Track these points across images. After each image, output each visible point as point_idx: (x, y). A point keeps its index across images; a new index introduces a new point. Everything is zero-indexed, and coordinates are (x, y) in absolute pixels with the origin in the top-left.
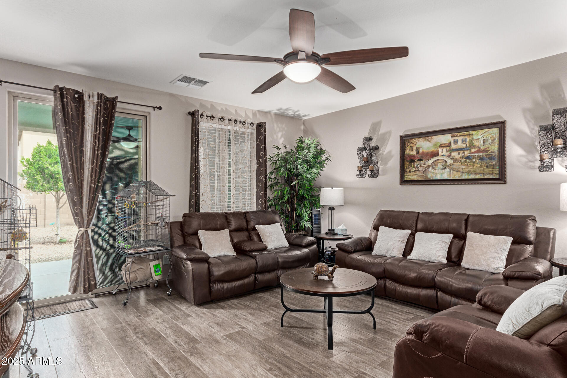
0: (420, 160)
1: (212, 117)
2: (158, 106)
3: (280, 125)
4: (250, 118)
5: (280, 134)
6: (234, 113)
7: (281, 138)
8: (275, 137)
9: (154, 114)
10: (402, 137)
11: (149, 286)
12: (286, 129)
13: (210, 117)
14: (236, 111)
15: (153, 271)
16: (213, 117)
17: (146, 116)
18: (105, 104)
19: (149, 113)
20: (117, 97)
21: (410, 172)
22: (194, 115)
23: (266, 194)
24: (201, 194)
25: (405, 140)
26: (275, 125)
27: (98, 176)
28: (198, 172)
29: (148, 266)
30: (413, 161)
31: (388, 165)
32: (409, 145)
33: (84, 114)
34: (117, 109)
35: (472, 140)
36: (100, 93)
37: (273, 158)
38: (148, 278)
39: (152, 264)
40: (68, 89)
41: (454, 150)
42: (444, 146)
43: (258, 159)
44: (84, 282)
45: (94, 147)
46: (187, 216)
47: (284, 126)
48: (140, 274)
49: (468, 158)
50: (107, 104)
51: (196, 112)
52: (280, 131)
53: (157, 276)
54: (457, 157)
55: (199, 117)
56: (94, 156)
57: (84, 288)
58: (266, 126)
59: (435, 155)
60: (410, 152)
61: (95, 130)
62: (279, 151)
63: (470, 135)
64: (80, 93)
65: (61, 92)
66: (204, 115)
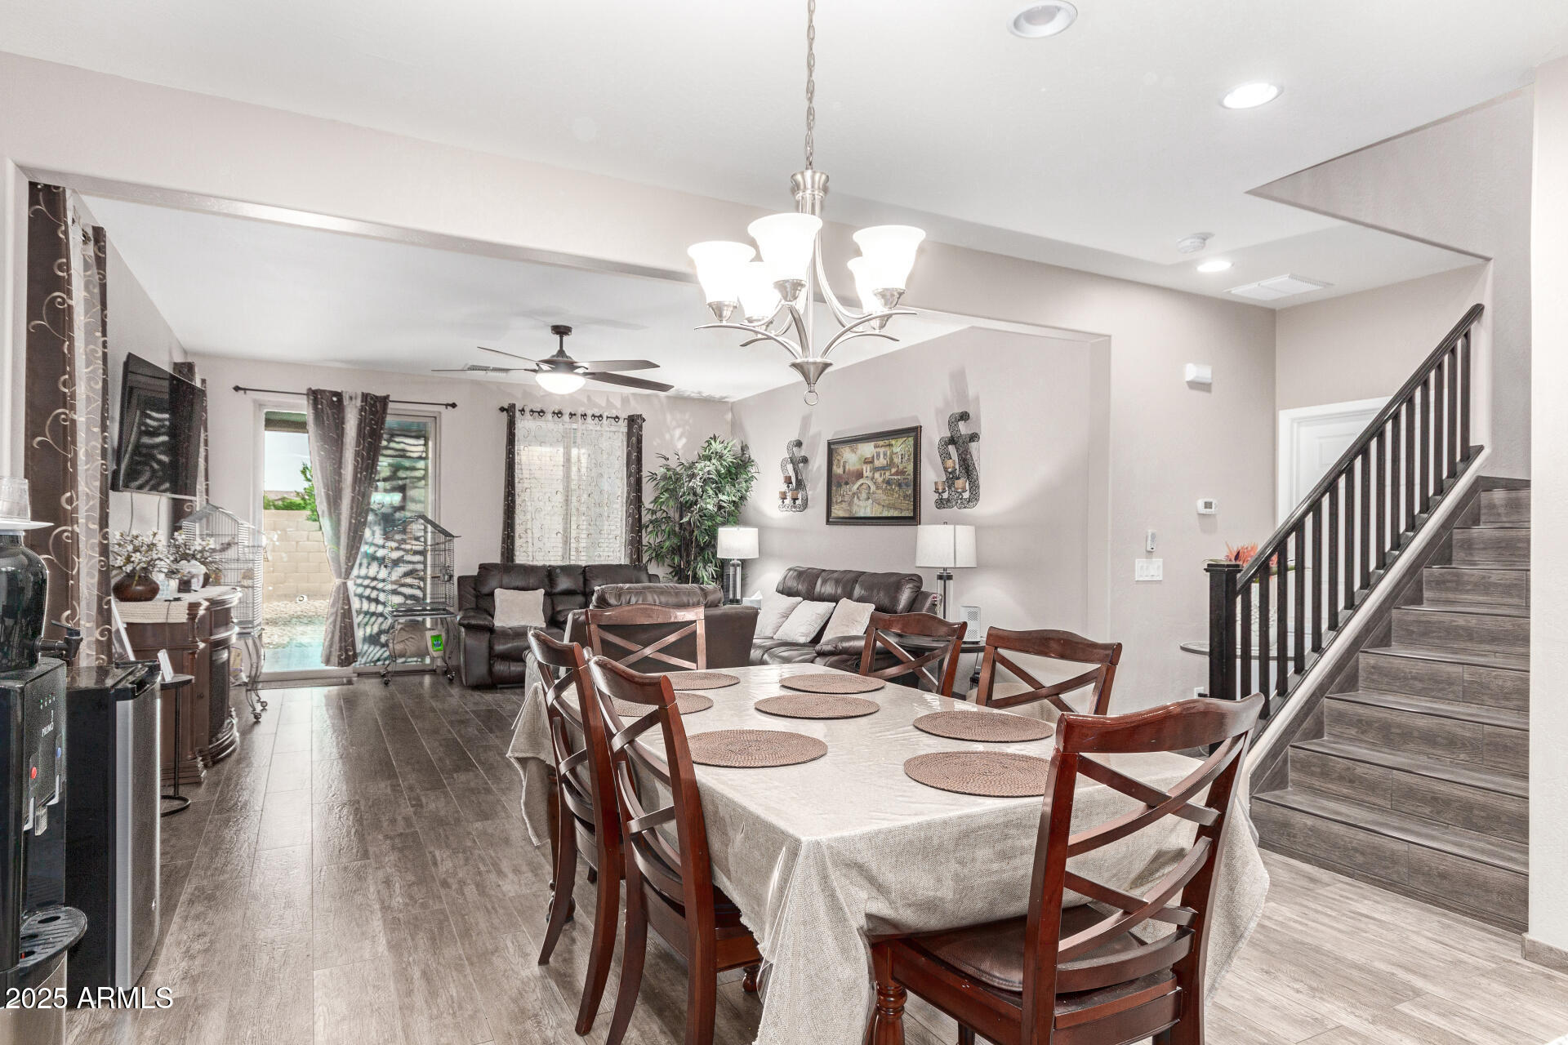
0: (847, 483)
1: (541, 413)
2: (451, 403)
3: (679, 417)
4: (616, 408)
5: (678, 432)
6: (586, 401)
7: (680, 438)
8: (667, 436)
9: (447, 414)
10: (829, 444)
11: (435, 671)
12: (691, 421)
13: (539, 413)
14: (589, 398)
15: (429, 644)
16: (542, 411)
17: (435, 417)
18: (372, 406)
19: (439, 413)
20: (388, 396)
21: (837, 503)
22: (509, 411)
23: (641, 537)
24: (517, 535)
25: (832, 448)
26: (669, 417)
27: (361, 508)
28: (513, 501)
29: (423, 637)
30: (839, 485)
31: (817, 490)
32: (836, 458)
33: (343, 423)
34: (389, 411)
35: (892, 453)
36: (365, 391)
37: (653, 476)
38: (423, 654)
39: (429, 634)
40: (324, 391)
41: (876, 469)
42: (868, 461)
43: (629, 477)
44: (340, 649)
45: (356, 468)
46: (483, 567)
47: (687, 416)
48: (411, 647)
49: (888, 482)
50: (375, 407)
51: (513, 406)
52: (679, 426)
53: (436, 652)
54: (880, 480)
55: (518, 414)
56: (356, 480)
57: (339, 656)
58: (644, 420)
59: (860, 475)
60: (837, 470)
61: (358, 444)
62: (668, 463)
63: (890, 445)
64: (339, 395)
65: (315, 396)
66: (527, 410)
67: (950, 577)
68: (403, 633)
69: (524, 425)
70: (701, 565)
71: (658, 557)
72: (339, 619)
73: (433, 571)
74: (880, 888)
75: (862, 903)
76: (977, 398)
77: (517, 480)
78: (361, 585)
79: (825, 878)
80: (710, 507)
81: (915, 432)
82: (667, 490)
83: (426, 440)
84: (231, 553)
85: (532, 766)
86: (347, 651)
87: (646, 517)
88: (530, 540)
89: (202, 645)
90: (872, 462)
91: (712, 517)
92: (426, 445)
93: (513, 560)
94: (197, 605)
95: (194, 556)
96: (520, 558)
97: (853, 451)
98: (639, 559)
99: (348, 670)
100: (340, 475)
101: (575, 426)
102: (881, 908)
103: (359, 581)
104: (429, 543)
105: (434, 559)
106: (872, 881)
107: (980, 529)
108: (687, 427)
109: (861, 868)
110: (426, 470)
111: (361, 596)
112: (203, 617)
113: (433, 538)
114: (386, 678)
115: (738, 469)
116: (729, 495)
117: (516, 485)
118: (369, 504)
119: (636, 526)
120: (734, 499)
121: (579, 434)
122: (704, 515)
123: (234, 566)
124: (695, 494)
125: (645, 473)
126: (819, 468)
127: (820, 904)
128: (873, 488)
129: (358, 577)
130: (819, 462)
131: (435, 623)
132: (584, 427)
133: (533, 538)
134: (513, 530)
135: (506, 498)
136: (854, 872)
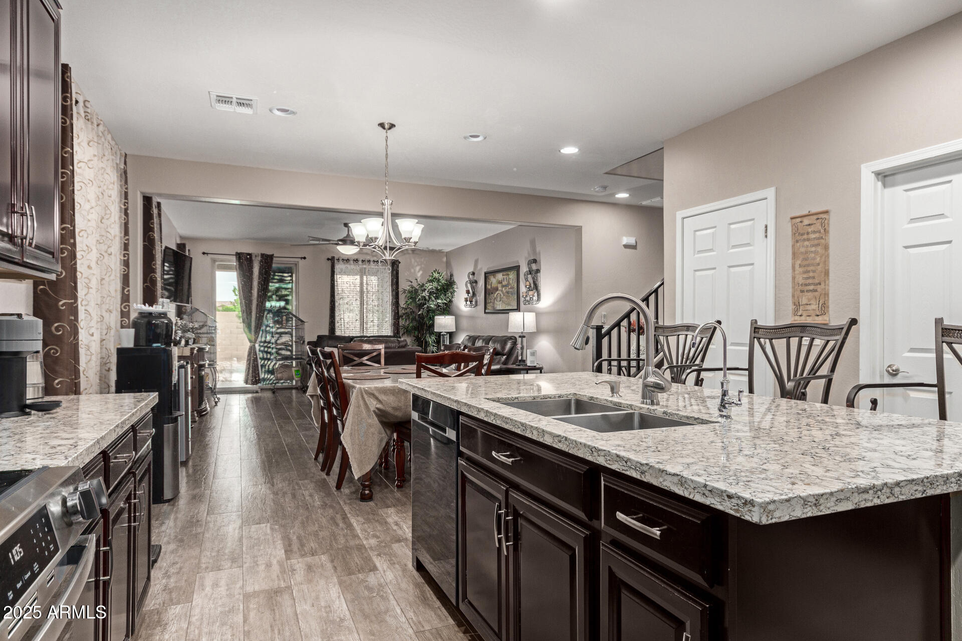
0: (492, 293)
1: (348, 260)
2: (303, 257)
3: (418, 260)
5: (418, 268)
7: (419, 271)
8: (412, 270)
9: (301, 262)
10: (485, 274)
12: (424, 262)
13: (345, 260)
15: (294, 374)
17: (296, 264)
18: (265, 259)
19: (298, 262)
20: (273, 255)
21: (488, 303)
22: (332, 260)
23: (399, 322)
24: (336, 321)
26: (413, 260)
27: (261, 309)
28: (334, 304)
29: (291, 370)
30: (489, 295)
31: (481, 297)
32: (488, 280)
33: (252, 268)
34: (274, 262)
35: (509, 279)
36: (263, 253)
37: (405, 291)
38: (291, 379)
39: (293, 369)
40: (244, 253)
41: (503, 286)
42: (500, 282)
43: (392, 291)
44: (253, 376)
45: (258, 290)
46: (319, 337)
47: (422, 260)
48: (285, 375)
49: (508, 292)
50: (267, 260)
51: (333, 258)
52: (418, 265)
53: (297, 378)
54: (505, 292)
55: (336, 261)
56: (259, 296)
57: (252, 380)
58: (400, 263)
59: (497, 289)
60: (489, 287)
61: (259, 279)
62: (413, 284)
63: (508, 275)
64: (250, 255)
65: (239, 256)
66: (341, 259)
67: (524, 337)
68: (282, 369)
69: (339, 267)
70: (428, 335)
71: (408, 332)
72: (252, 362)
73: (296, 339)
74: (380, 401)
75: (373, 404)
76: (540, 253)
77: (336, 294)
78: (262, 346)
79: (362, 396)
80: (432, 306)
81: (517, 268)
82: (411, 298)
83: (292, 274)
84: (204, 330)
85: (315, 398)
86: (255, 377)
87: (401, 312)
88: (343, 324)
89: (196, 366)
90: (501, 283)
91: (434, 311)
92: (291, 276)
93: (334, 334)
94: (194, 348)
95: (189, 331)
96: (338, 333)
97: (494, 277)
98: (398, 332)
99: (255, 387)
100: (251, 293)
101: (365, 266)
102: (379, 406)
103: (262, 344)
104: (294, 325)
105: (296, 333)
106: (377, 398)
107: (538, 315)
108: (423, 266)
109: (373, 395)
110: (292, 289)
111: (262, 352)
112: (196, 354)
113: (296, 324)
114: (274, 391)
115: (448, 287)
116: (442, 300)
117: (336, 296)
118: (265, 307)
119: (396, 316)
120: (445, 302)
121: (367, 270)
122: (429, 310)
123: (206, 335)
124: (425, 300)
125: (400, 290)
126: (482, 286)
127: (361, 403)
128: (502, 295)
129: (261, 342)
130: (481, 283)
131: (297, 365)
132: (369, 267)
133: (344, 323)
134: (334, 319)
135: (331, 303)
136: (372, 396)
